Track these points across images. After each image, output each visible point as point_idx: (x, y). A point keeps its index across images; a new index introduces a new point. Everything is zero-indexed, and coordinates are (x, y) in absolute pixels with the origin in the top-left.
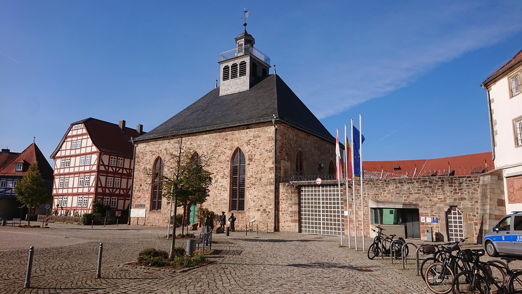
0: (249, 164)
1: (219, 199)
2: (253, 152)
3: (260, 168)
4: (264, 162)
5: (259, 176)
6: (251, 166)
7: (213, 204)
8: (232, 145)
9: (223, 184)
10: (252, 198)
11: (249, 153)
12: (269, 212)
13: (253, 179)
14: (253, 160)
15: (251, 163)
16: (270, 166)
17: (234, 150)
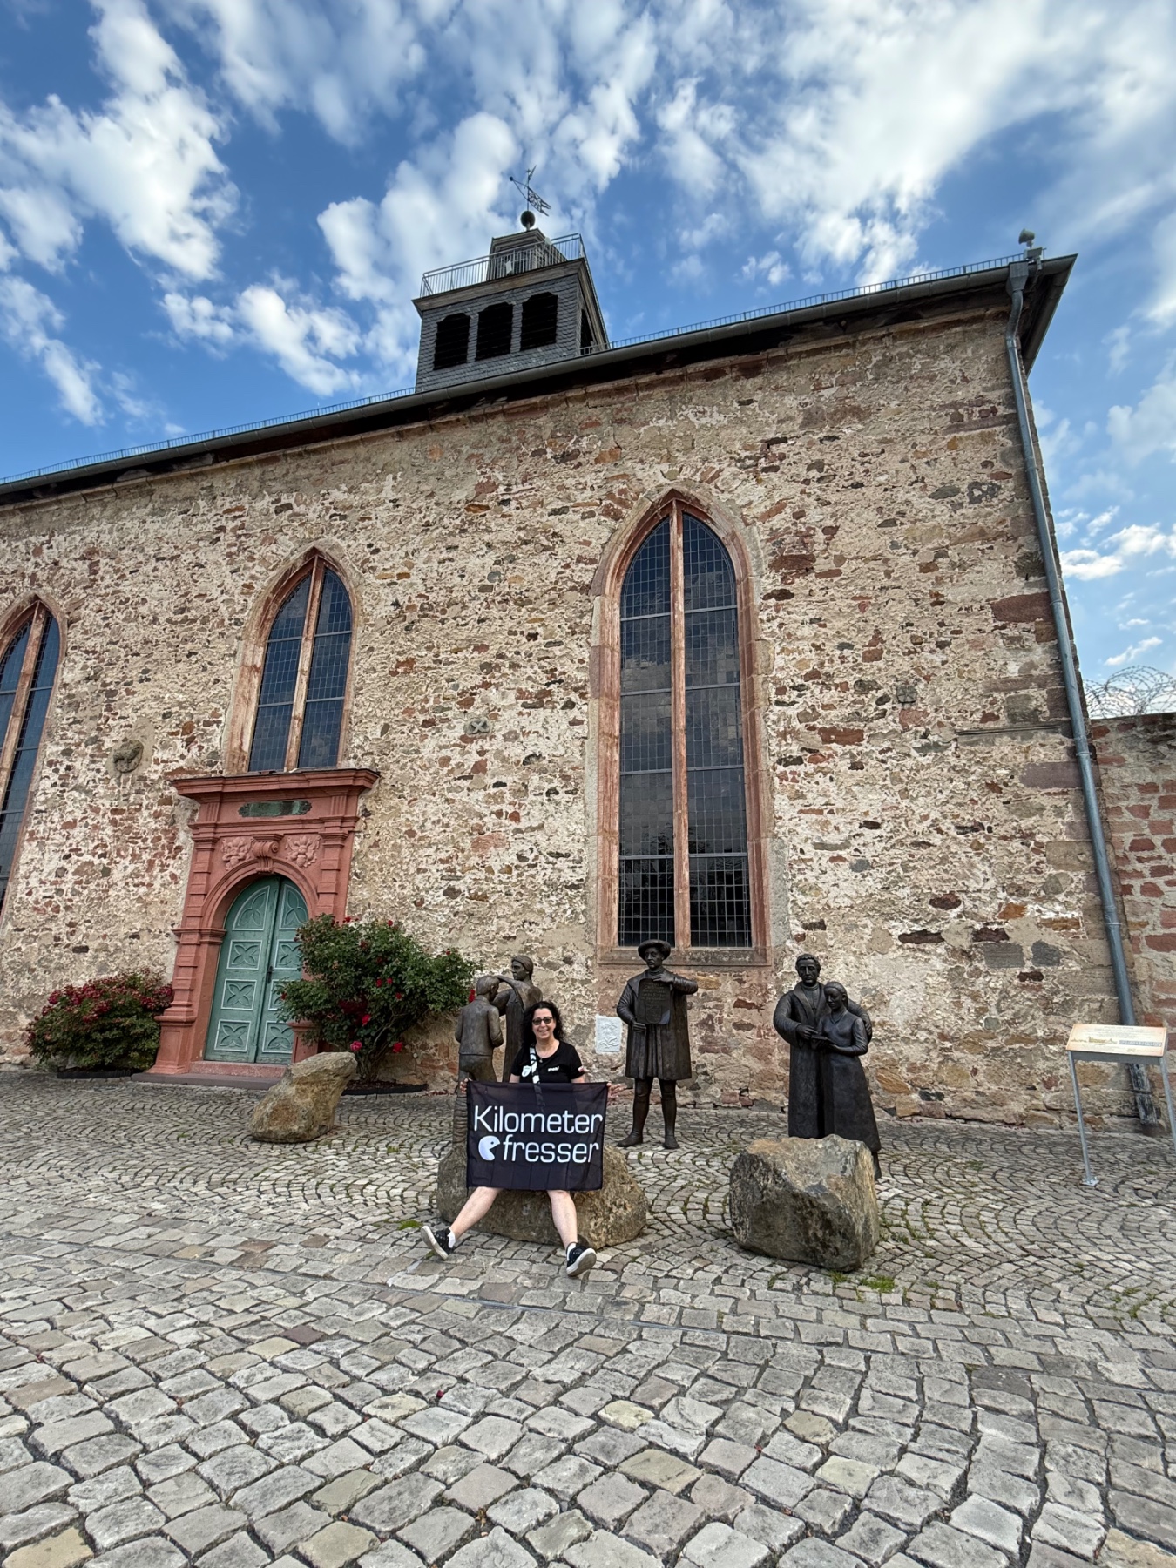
0: (784, 595)
1: (500, 858)
2: (814, 515)
3: (901, 611)
4: (926, 568)
5: (890, 670)
6: (799, 611)
7: (451, 893)
8: (617, 486)
9: (543, 748)
10: (832, 838)
11: (777, 521)
12: (1045, 954)
13: (832, 695)
14: (821, 565)
15: (798, 585)
16: (998, 595)
17: (632, 517)
